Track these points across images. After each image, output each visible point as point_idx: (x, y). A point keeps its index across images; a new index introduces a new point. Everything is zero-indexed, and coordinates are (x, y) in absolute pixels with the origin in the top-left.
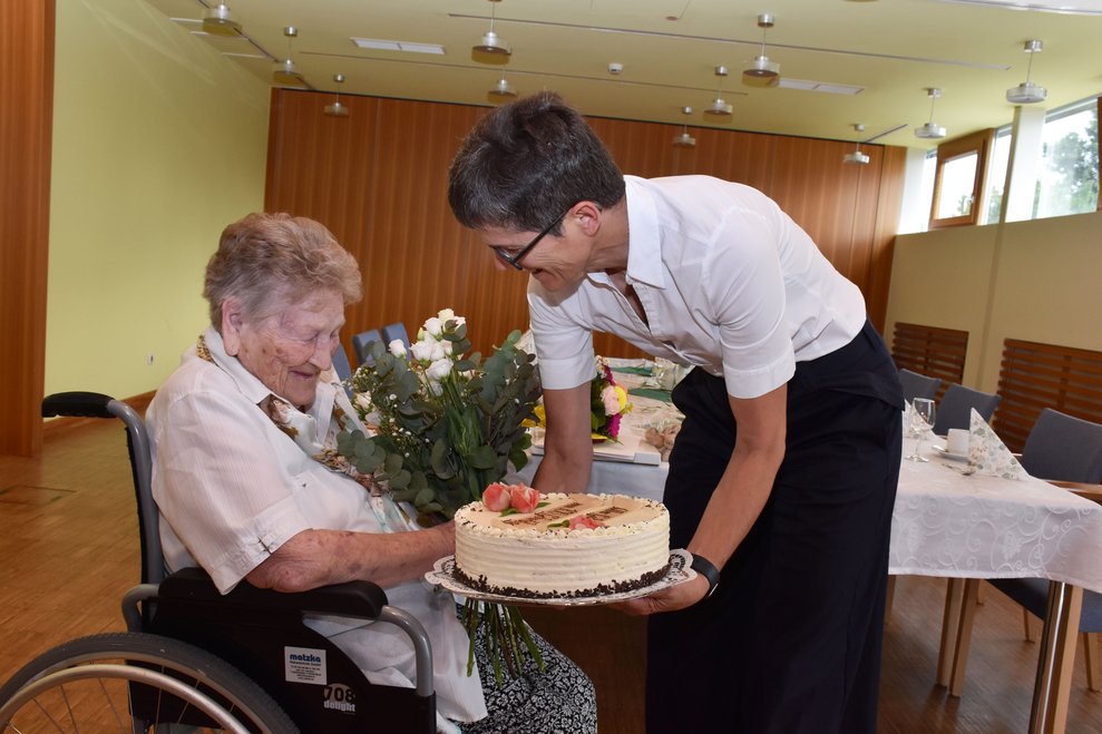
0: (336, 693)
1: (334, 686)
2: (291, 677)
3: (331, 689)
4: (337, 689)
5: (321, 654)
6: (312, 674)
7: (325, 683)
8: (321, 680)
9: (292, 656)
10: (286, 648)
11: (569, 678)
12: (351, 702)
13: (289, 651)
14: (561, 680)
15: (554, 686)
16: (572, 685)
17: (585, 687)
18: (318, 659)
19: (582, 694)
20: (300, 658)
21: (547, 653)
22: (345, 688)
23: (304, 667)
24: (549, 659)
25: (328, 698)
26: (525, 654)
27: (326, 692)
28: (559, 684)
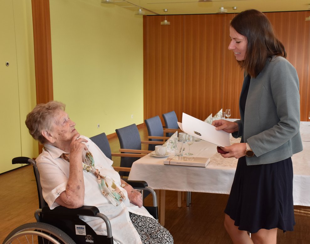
0: (88, 238)
1: (88, 236)
2: (77, 233)
3: (87, 236)
4: (89, 236)
5: (84, 227)
6: (82, 232)
7: (86, 235)
8: (85, 234)
9: (77, 228)
10: (75, 225)
11: (162, 235)
12: (92, 240)
13: (76, 226)
14: (160, 236)
15: (157, 237)
16: (163, 237)
17: (167, 237)
18: (84, 228)
19: (166, 239)
20: (79, 228)
21: (157, 227)
22: (91, 236)
23: (80, 231)
24: (158, 229)
25: (87, 239)
26: (150, 228)
27: (86, 237)
28: (159, 237)
